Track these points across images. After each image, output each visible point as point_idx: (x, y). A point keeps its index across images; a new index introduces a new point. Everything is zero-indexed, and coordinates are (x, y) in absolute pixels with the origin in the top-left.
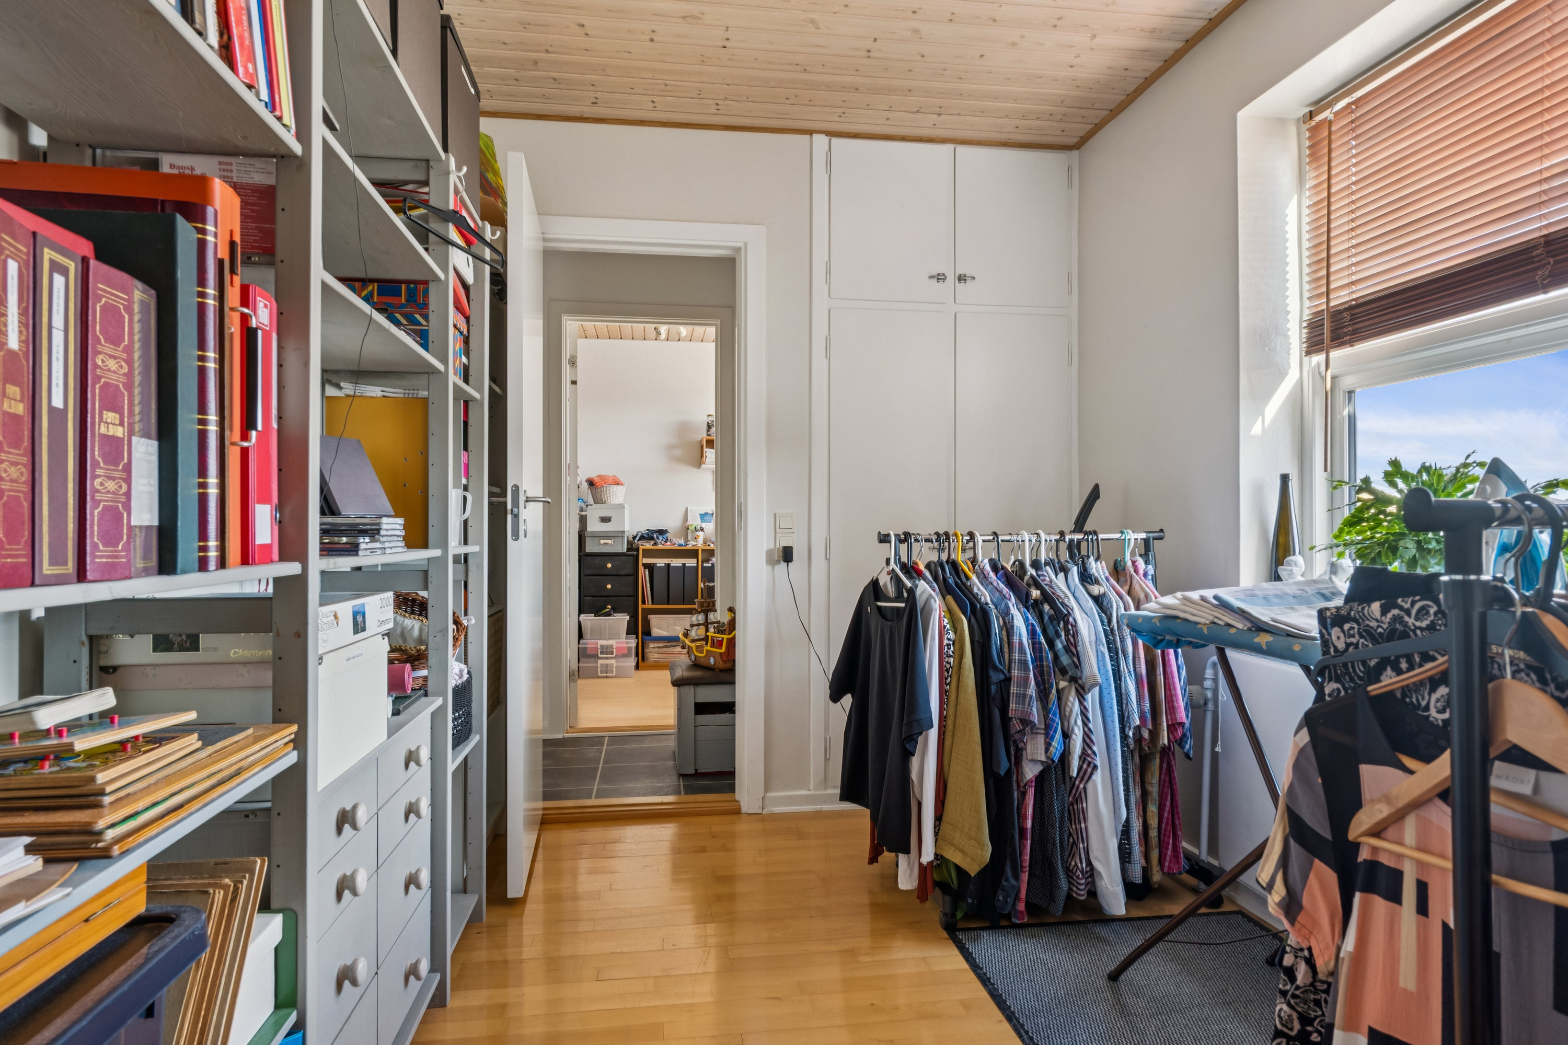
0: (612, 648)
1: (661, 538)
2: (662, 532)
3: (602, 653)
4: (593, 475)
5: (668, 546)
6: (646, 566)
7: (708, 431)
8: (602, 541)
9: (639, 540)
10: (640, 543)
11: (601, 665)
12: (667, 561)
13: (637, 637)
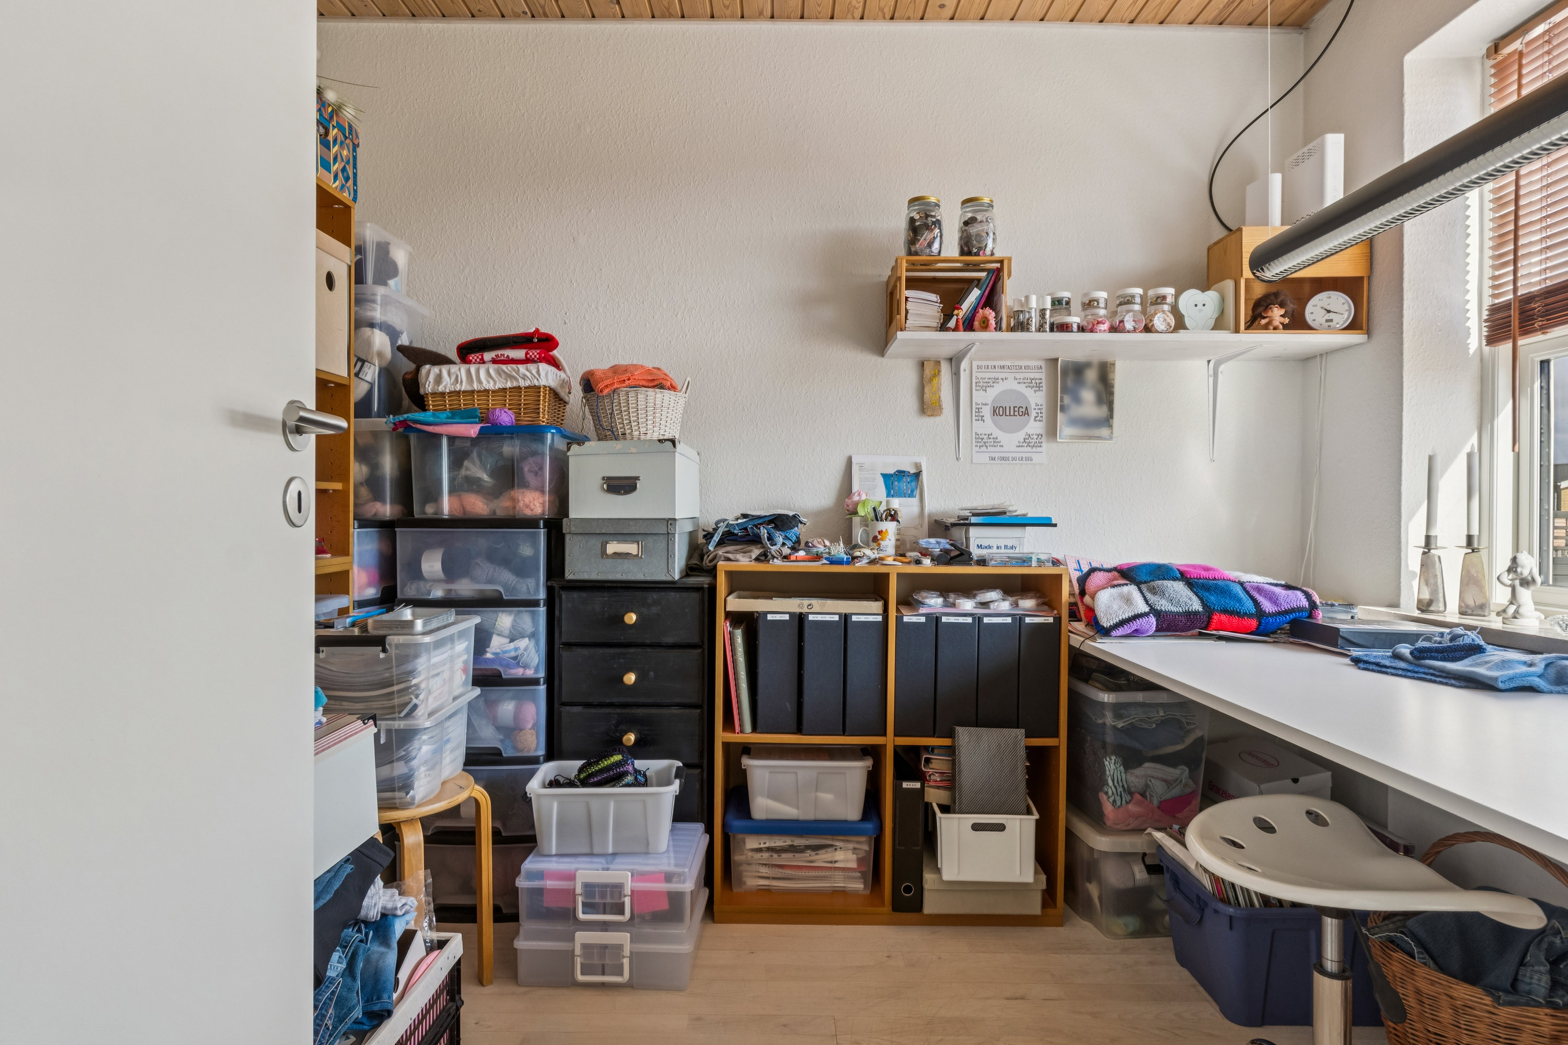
0: (621, 895)
1: (780, 540)
2: (781, 522)
3: (589, 907)
4: (601, 364)
5: (800, 563)
6: (737, 618)
7: (912, 241)
8: (612, 548)
9: (720, 543)
10: (720, 552)
11: (585, 947)
12: (795, 605)
13: (709, 830)
